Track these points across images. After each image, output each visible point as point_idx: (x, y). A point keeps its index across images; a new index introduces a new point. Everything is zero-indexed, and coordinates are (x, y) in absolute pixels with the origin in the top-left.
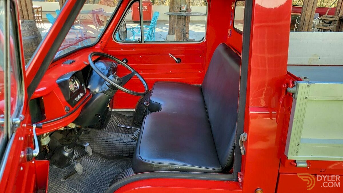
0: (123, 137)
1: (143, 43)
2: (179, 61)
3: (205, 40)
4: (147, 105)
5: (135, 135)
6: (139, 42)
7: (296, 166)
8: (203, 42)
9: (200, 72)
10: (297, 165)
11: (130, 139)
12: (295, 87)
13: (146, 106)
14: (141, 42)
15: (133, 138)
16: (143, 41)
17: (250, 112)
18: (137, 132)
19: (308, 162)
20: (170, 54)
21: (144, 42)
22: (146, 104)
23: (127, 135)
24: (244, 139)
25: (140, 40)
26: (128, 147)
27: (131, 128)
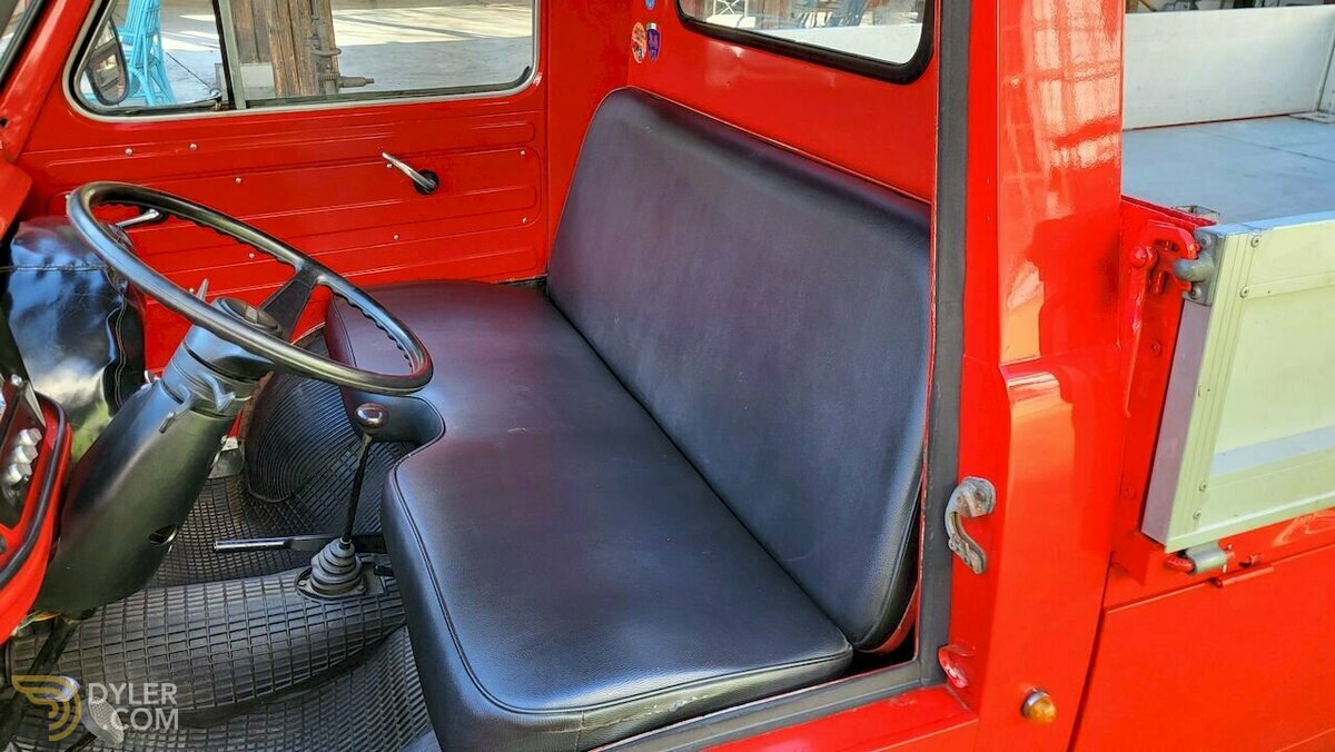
0: (255, 601)
1: (241, 111)
2: (431, 183)
3: (538, 79)
4: (375, 420)
5: (317, 572)
6: (221, 109)
7: (1194, 569)
8: (532, 85)
9: (526, 223)
10: (1198, 565)
11: (299, 599)
12: (1207, 254)
13: (373, 426)
14: (231, 109)
15: (309, 589)
16: (240, 102)
17: (1010, 383)
18: (330, 558)
19: (1224, 544)
20: (385, 155)
21: (248, 107)
22: (373, 414)
23: (271, 582)
24: (977, 506)
25: (225, 98)
26: (296, 642)
27: (287, 545)
